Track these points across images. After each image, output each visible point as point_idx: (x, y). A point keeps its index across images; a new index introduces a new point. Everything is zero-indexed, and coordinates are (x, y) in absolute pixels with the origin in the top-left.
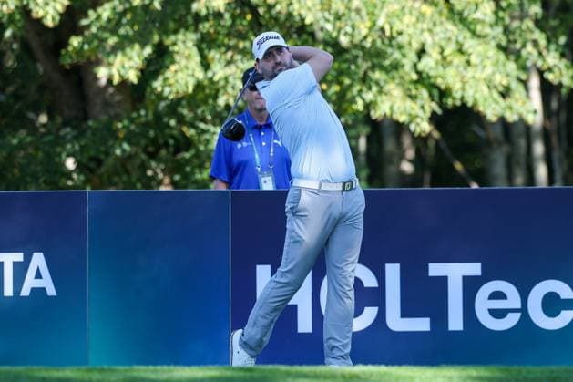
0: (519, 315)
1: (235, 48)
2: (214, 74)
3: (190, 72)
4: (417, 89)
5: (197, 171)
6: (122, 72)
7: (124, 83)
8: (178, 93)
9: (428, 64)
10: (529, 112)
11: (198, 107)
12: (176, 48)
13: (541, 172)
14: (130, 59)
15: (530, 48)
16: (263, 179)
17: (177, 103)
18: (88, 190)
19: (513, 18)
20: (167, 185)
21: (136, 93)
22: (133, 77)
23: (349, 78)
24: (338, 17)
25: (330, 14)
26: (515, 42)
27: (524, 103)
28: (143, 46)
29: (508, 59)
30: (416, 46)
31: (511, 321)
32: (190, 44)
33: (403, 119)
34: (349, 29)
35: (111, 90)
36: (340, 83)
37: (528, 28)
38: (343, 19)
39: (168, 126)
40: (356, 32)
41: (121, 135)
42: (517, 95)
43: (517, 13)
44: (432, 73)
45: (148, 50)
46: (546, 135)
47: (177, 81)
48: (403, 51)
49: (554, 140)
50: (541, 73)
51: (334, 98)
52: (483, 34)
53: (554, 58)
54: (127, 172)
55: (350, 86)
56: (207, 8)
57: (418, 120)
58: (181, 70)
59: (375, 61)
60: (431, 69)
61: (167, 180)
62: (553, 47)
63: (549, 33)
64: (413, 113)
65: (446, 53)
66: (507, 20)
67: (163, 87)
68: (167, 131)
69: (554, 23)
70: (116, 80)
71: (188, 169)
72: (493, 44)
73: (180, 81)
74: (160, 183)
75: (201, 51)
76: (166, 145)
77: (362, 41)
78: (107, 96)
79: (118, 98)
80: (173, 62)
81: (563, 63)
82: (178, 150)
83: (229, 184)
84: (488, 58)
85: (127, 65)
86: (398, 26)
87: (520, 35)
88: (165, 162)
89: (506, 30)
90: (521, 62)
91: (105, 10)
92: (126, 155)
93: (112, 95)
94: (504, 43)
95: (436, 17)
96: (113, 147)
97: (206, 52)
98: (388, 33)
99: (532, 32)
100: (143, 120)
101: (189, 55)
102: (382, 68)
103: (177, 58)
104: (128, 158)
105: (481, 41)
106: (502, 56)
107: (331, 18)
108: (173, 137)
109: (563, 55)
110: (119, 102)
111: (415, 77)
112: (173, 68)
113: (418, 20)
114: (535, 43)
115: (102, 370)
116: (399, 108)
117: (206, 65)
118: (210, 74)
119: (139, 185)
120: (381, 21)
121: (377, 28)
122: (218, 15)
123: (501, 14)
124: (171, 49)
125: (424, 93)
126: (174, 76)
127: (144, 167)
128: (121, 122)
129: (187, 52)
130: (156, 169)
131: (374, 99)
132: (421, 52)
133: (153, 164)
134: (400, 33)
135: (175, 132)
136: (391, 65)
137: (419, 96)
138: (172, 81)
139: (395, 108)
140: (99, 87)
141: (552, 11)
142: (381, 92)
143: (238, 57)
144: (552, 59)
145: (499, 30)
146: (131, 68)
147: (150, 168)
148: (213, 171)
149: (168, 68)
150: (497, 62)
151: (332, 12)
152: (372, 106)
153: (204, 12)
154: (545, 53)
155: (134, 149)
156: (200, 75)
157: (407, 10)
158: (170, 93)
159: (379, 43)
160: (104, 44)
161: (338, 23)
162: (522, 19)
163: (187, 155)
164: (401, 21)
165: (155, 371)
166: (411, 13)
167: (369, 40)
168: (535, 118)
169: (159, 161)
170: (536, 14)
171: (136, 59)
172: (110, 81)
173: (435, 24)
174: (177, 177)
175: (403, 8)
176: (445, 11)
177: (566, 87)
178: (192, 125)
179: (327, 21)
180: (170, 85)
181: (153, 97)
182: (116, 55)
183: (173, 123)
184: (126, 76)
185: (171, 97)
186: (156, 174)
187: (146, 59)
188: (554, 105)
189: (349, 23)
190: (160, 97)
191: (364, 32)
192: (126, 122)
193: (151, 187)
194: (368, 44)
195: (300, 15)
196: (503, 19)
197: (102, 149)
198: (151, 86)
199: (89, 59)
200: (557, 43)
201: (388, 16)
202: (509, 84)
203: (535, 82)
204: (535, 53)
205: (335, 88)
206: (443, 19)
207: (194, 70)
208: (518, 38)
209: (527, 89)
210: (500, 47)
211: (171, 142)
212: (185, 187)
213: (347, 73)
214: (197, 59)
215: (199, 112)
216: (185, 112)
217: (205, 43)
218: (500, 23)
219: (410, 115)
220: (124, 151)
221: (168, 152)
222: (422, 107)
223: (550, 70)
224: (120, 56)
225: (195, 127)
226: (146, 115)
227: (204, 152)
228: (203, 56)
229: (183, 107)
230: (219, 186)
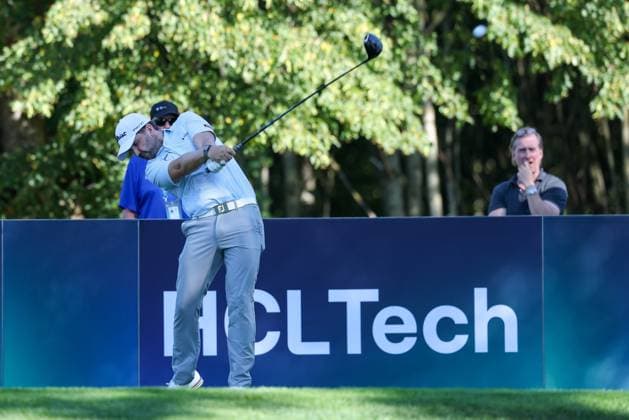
0: (414, 339)
1: (143, 84)
2: (123, 108)
3: (101, 107)
4: (317, 123)
5: (107, 201)
6: (37, 106)
7: (38, 116)
8: (89, 126)
9: (328, 98)
10: (425, 145)
11: (108, 140)
12: (87, 84)
13: (436, 202)
14: (44, 93)
15: (425, 83)
16: (170, 209)
17: (89, 135)
18: (3, 219)
19: (409, 55)
20: (79, 215)
21: (49, 126)
22: (46, 111)
23: (253, 113)
24: (242, 55)
25: (234, 51)
26: (411, 78)
27: (420, 136)
28: (56, 81)
29: (405, 94)
30: (316, 81)
31: (407, 345)
32: (101, 80)
33: (303, 152)
34: (252, 66)
35: (25, 124)
36: (244, 118)
37: (424, 65)
38: (247, 56)
39: (79, 158)
40: (259, 68)
41: (35, 166)
42: (413, 129)
43: (413, 50)
44: (331, 107)
45: (61, 85)
46: (441, 167)
47: (88, 116)
48: (304, 86)
49: (449, 172)
50: (436, 107)
51: (238, 132)
52: (381, 70)
53: (449, 93)
54: (40, 202)
55: (253, 120)
56: (117, 45)
57: (319, 153)
58: (93, 105)
59: (278, 96)
60: (331, 103)
61: (78, 210)
62: (447, 83)
63: (444, 69)
64: (314, 146)
65: (345, 88)
66: (404, 57)
67: (75, 121)
68: (79, 163)
69: (448, 59)
70: (30, 114)
71: (98, 199)
72: (390, 79)
73: (91, 115)
74: (72, 212)
75: (110, 86)
76: (78, 176)
77: (264, 77)
78: (21, 129)
79: (31, 131)
80: (85, 97)
81: (457, 99)
82: (88, 181)
83: (137, 213)
84: (385, 93)
85: (41, 99)
86: (299, 63)
87: (416, 72)
88: (77, 192)
89: (403, 67)
90: (417, 97)
91: (19, 47)
92: (40, 185)
93: (27, 128)
94: (401, 79)
95: (336, 53)
96: (26, 177)
97: (115, 87)
98: (289, 69)
99: (427, 68)
100: (56, 152)
101: (100, 90)
102: (284, 103)
103: (88, 93)
104: (41, 188)
105: (379, 76)
106: (398, 92)
107: (235, 55)
108: (84, 169)
109: (457, 91)
110: (33, 136)
111: (314, 111)
112: (85, 103)
113: (318, 57)
114: (431, 79)
115: (16, 391)
116: (300, 141)
117: (115, 100)
118: (119, 108)
119: (51, 215)
120: (282, 59)
121: (278, 65)
122: (128, 52)
123: (398, 51)
124: (82, 84)
125: (324, 127)
126: (85, 111)
127: (56, 197)
128: (34, 154)
129: (97, 88)
130: (67, 199)
131: (275, 133)
132: (322, 88)
133: (65, 195)
134: (301, 70)
135: (86, 164)
136: (292, 100)
137: (319, 131)
138: (84, 115)
139: (296, 141)
140: (13, 121)
141: (447, 48)
142: (282, 126)
143: (146, 92)
144: (447, 94)
145: (396, 66)
146: (45, 102)
147: (62, 198)
148: (122, 201)
149: (79, 102)
150: (394, 96)
151: (236, 49)
152: (274, 140)
153: (114, 48)
154: (440, 88)
155: (47, 180)
156: (110, 109)
157: (307, 48)
158: (82, 127)
159: (280, 79)
160: (19, 80)
161: (242, 60)
162: (418, 55)
163: (98, 186)
164: (302, 58)
165: (66, 392)
166: (312, 51)
167: (272, 76)
168: (431, 152)
169: (71, 191)
170: (432, 51)
171: (49, 93)
172: (24, 115)
173: (334, 61)
174: (88, 207)
175: (304, 46)
176: (344, 48)
177: (461, 122)
178: (102, 157)
179: (232, 58)
180: (82, 119)
181: (65, 130)
182: (30, 89)
183: (84, 155)
184: (40, 110)
185: (83, 131)
186: (68, 204)
187: (59, 94)
188: (449, 138)
189: (253, 60)
190: (72, 130)
191: (267, 68)
192: (39, 155)
193: (63, 216)
194: (270, 81)
195: (206, 52)
196: (400, 56)
197: (17, 179)
198: (63, 120)
199: (4, 94)
200: (451, 79)
201: (289, 53)
202: (406, 118)
203: (430, 117)
204: (431, 88)
205: (239, 122)
206: (342, 56)
207: (104, 105)
208: (413, 74)
209: (423, 123)
210: (397, 83)
211: (82, 173)
212: (96, 216)
213: (250, 108)
214: (107, 94)
215: (109, 145)
216: (96, 144)
217: (115, 79)
218: (397, 60)
219: (311, 148)
220: (37, 182)
221: (79, 183)
222: (322, 141)
223: (445, 105)
224: (34, 91)
225: (105, 159)
226: (58, 147)
227: (113, 183)
228: (113, 91)
229: (94, 140)
230: (127, 216)
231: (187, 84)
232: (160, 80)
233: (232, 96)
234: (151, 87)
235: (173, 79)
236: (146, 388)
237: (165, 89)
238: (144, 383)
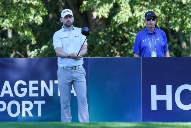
1: (143, 5)
2: (136, 14)
3: (127, 14)
5: (129, 50)
6: (102, 14)
7: (103, 18)
8: (122, 22)
11: (130, 27)
12: (122, 5)
14: (105, 9)
16: (152, 53)
17: (122, 25)
18: (89, 57)
20: (118, 55)
21: (108, 21)
22: (106, 16)
23: (186, 16)
28: (109, 4)
32: (127, 3)
35: (98, 20)
36: (182, 18)
39: (119, 33)
41: (101, 37)
45: (112, 5)
51: (180, 23)
54: (104, 51)
55: (186, 19)
58: (123, 13)
61: (118, 53)
67: (117, 19)
68: (118, 36)
70: (100, 17)
71: (126, 49)
73: (123, 17)
74: (116, 55)
75: (131, 6)
76: (118, 40)
78: (96, 22)
79: (100, 23)
80: (120, 11)
82: (122, 42)
83: (140, 55)
85: (104, 11)
88: (118, 47)
92: (103, 44)
93: (98, 22)
96: (98, 41)
97: (133, 6)
100: (109, 31)
101: (127, 7)
103: (122, 8)
104: (104, 45)
108: (121, 37)
110: (101, 25)
112: (121, 12)
115: (94, 124)
117: (133, 12)
118: (134, 15)
119: (108, 55)
124: (120, 5)
126: (121, 15)
127: (110, 49)
128: (101, 32)
129: (125, 7)
130: (114, 50)
133: (113, 48)
135: (121, 36)
138: (121, 17)
140: (94, 19)
143: (144, 8)
146: (105, 12)
147: (112, 49)
149: (119, 12)
155: (106, 42)
156: (131, 15)
158: (120, 22)
160: (95, 4)
163: (126, 44)
165: (113, 124)
169: (115, 46)
171: (107, 9)
172: (98, 17)
174: (122, 53)
178: (128, 33)
180: (120, 19)
181: (113, 23)
183: (120, 32)
184: (104, 15)
186: (114, 51)
187: (111, 9)
190: (116, 23)
192: (103, 33)
193: (112, 56)
197: (95, 42)
198: (113, 19)
199: (90, 9)
205: (180, 20)
207: (128, 13)
211: (120, 39)
212: (125, 56)
213: (185, 14)
214: (130, 9)
215: (130, 28)
216: (125, 28)
220: (102, 43)
221: (118, 43)
224: (101, 8)
225: (129, 34)
226: (111, 29)
227: (132, 43)
228: (132, 8)
229: (124, 26)
230: (136, 56)
231: (160, 5)
232: (150, 3)
233: (178, 9)
234: (146, 6)
235: (155, 3)
236: (144, 123)
237: (151, 6)
238: (143, 120)
